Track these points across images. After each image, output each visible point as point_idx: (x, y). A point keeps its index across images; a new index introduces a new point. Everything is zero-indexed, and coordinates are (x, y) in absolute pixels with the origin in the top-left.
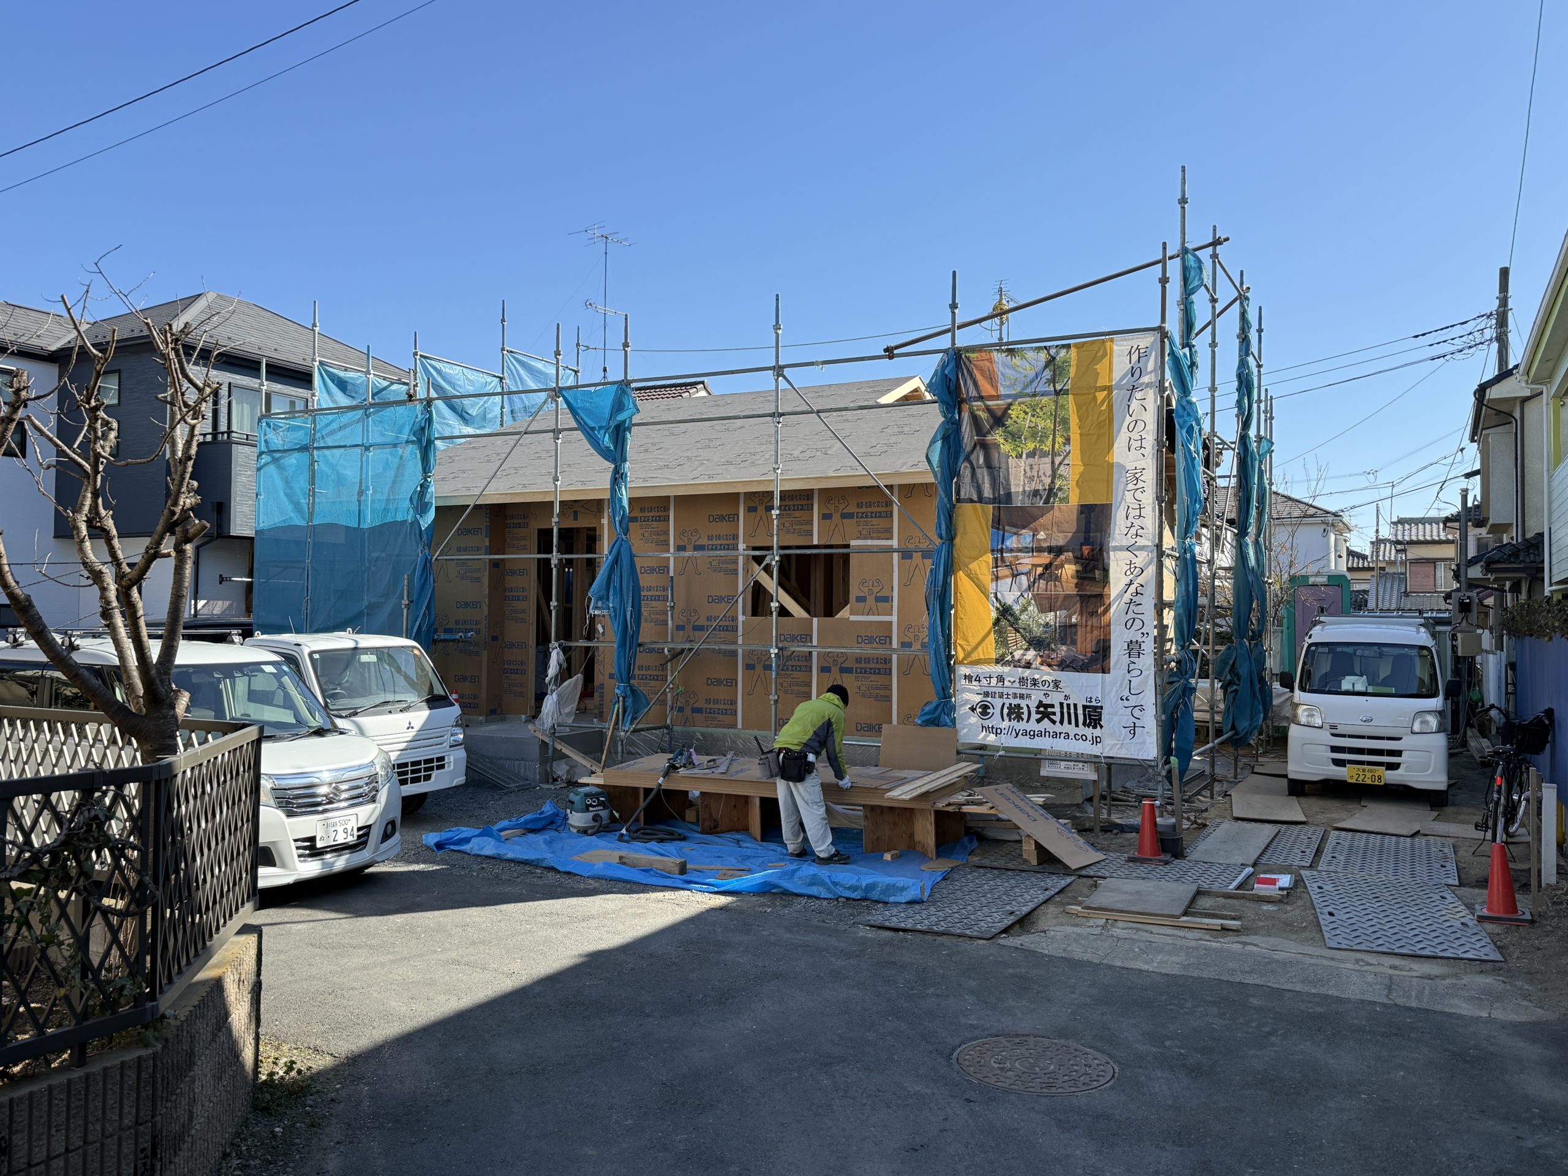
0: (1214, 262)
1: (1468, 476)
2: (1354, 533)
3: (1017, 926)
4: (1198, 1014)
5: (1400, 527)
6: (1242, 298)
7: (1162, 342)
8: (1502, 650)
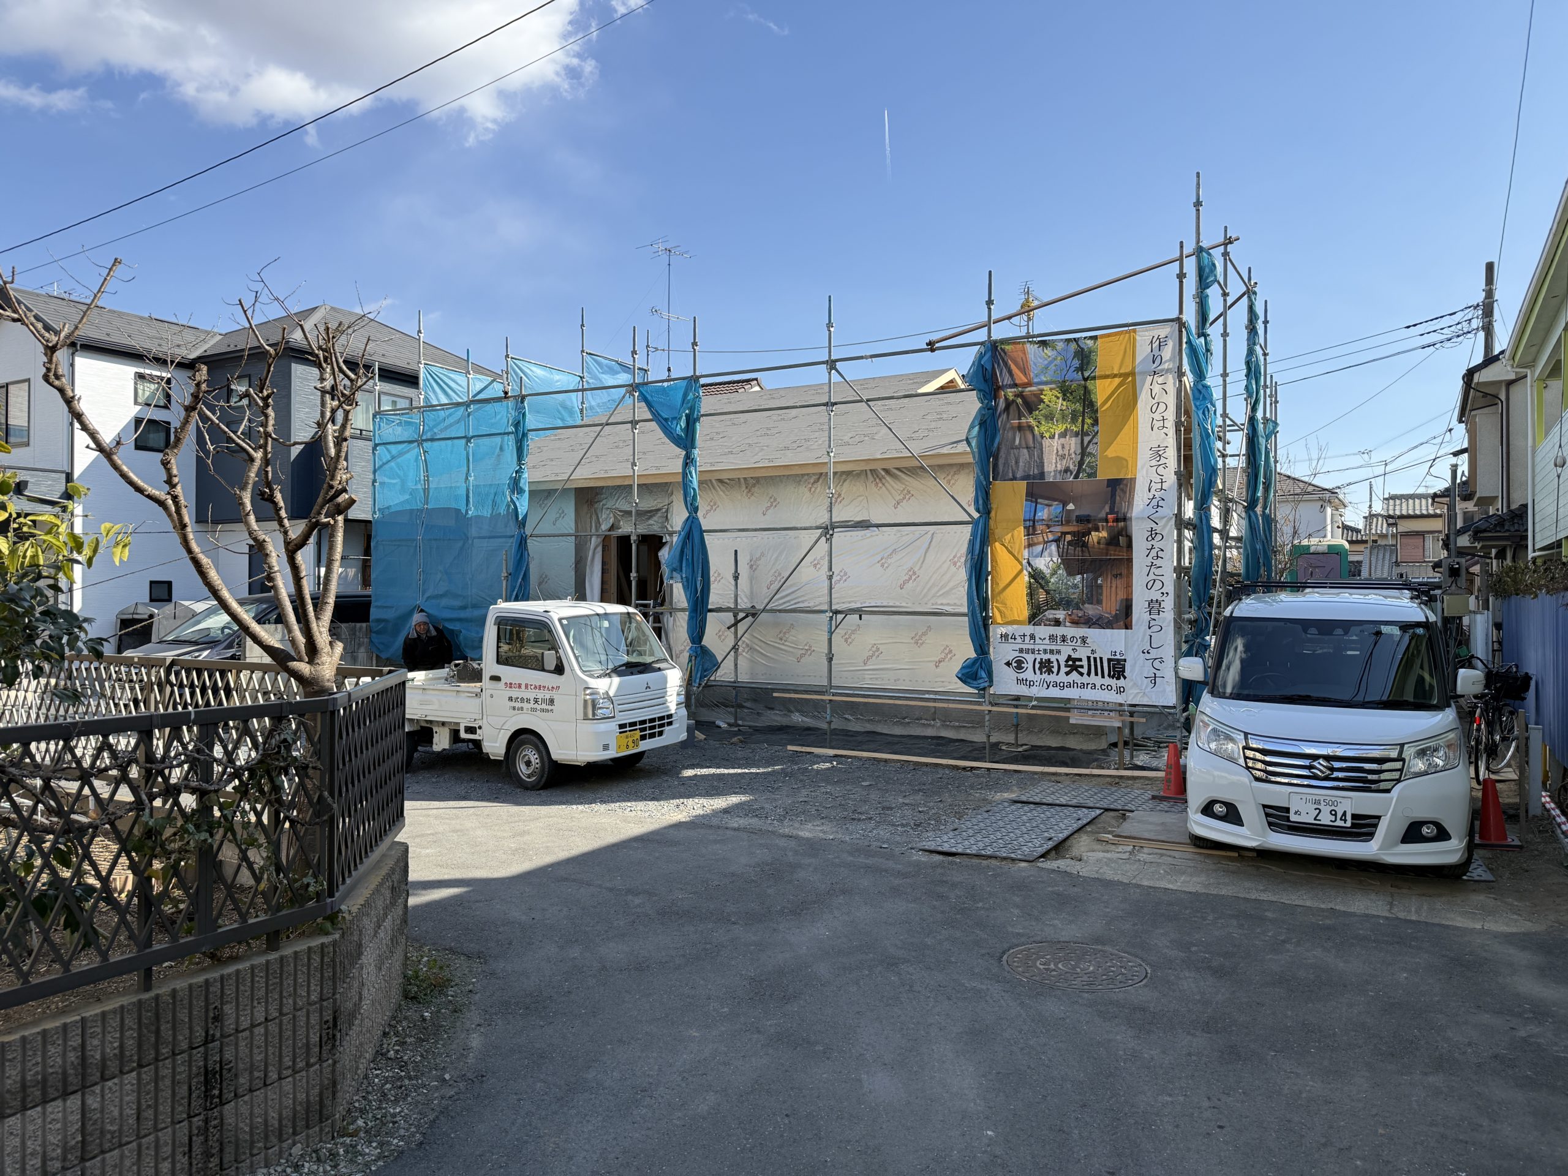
0: (1225, 259)
1: (1456, 454)
2: (1350, 508)
3: (1054, 852)
4: (1220, 925)
5: (1391, 502)
6: (1250, 293)
7: (1180, 332)
8: (1488, 610)
